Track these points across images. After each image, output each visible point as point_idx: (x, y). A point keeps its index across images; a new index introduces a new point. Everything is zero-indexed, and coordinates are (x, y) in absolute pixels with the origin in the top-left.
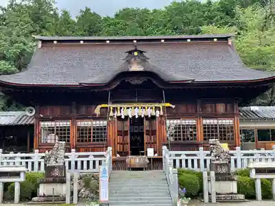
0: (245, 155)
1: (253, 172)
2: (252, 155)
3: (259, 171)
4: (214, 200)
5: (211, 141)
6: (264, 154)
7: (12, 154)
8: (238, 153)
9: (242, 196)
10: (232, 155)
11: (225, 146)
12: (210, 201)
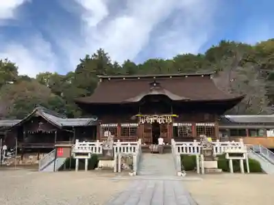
0: (222, 145)
1: (227, 155)
2: (226, 145)
3: (231, 155)
4: (203, 171)
5: (201, 136)
6: (234, 144)
7: (84, 143)
8: (218, 143)
9: (221, 170)
10: (214, 145)
11: (209, 139)
12: (201, 172)
